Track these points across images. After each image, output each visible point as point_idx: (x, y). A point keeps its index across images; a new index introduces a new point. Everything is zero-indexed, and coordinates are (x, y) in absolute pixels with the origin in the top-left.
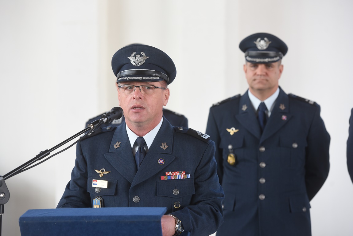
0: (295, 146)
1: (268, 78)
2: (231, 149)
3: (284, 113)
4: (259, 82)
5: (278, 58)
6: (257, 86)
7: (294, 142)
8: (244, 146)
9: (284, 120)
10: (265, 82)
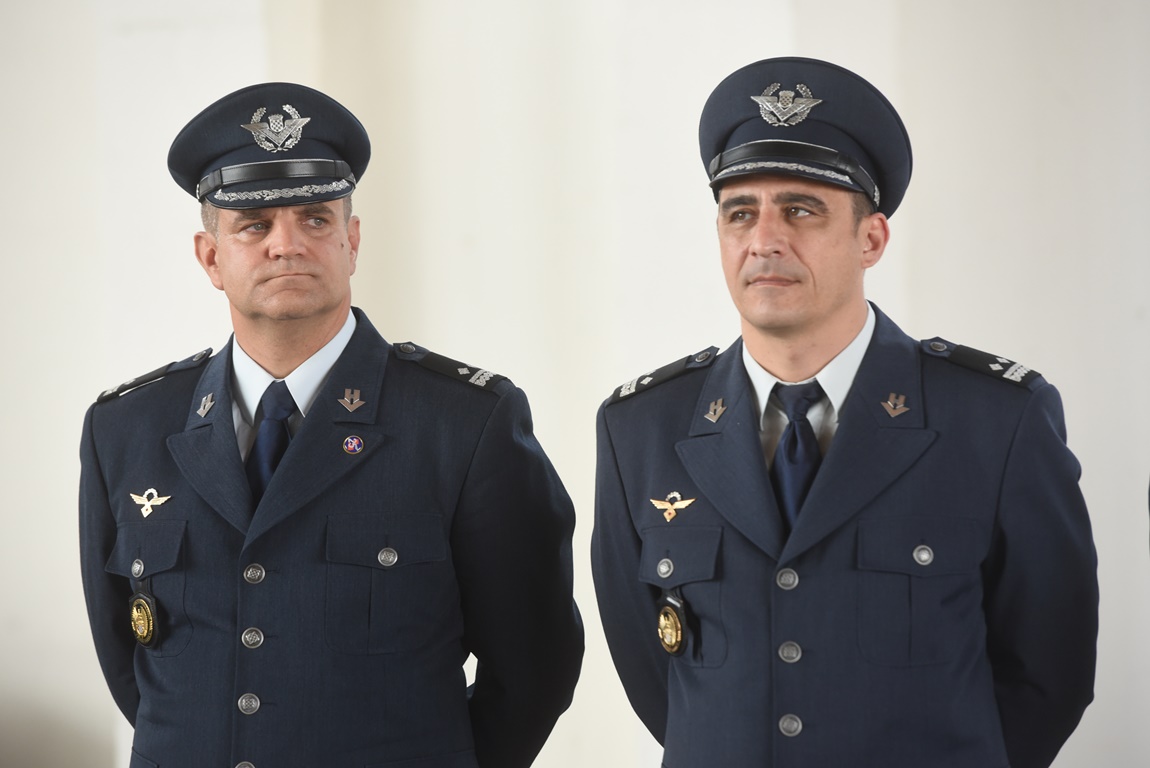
0: (388, 558)
1: (318, 270)
2: (142, 579)
3: (352, 425)
4: (285, 288)
5: (343, 184)
6: (272, 304)
7: (385, 544)
8: (185, 561)
9: (352, 455)
10: (307, 282)
